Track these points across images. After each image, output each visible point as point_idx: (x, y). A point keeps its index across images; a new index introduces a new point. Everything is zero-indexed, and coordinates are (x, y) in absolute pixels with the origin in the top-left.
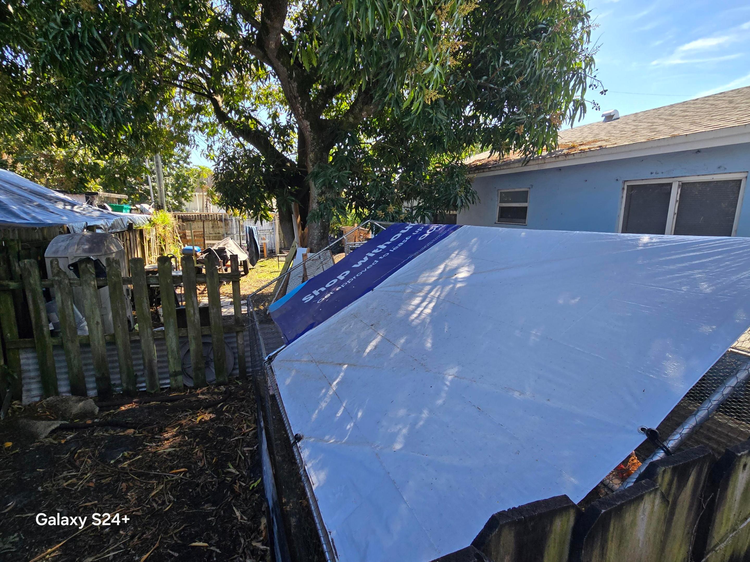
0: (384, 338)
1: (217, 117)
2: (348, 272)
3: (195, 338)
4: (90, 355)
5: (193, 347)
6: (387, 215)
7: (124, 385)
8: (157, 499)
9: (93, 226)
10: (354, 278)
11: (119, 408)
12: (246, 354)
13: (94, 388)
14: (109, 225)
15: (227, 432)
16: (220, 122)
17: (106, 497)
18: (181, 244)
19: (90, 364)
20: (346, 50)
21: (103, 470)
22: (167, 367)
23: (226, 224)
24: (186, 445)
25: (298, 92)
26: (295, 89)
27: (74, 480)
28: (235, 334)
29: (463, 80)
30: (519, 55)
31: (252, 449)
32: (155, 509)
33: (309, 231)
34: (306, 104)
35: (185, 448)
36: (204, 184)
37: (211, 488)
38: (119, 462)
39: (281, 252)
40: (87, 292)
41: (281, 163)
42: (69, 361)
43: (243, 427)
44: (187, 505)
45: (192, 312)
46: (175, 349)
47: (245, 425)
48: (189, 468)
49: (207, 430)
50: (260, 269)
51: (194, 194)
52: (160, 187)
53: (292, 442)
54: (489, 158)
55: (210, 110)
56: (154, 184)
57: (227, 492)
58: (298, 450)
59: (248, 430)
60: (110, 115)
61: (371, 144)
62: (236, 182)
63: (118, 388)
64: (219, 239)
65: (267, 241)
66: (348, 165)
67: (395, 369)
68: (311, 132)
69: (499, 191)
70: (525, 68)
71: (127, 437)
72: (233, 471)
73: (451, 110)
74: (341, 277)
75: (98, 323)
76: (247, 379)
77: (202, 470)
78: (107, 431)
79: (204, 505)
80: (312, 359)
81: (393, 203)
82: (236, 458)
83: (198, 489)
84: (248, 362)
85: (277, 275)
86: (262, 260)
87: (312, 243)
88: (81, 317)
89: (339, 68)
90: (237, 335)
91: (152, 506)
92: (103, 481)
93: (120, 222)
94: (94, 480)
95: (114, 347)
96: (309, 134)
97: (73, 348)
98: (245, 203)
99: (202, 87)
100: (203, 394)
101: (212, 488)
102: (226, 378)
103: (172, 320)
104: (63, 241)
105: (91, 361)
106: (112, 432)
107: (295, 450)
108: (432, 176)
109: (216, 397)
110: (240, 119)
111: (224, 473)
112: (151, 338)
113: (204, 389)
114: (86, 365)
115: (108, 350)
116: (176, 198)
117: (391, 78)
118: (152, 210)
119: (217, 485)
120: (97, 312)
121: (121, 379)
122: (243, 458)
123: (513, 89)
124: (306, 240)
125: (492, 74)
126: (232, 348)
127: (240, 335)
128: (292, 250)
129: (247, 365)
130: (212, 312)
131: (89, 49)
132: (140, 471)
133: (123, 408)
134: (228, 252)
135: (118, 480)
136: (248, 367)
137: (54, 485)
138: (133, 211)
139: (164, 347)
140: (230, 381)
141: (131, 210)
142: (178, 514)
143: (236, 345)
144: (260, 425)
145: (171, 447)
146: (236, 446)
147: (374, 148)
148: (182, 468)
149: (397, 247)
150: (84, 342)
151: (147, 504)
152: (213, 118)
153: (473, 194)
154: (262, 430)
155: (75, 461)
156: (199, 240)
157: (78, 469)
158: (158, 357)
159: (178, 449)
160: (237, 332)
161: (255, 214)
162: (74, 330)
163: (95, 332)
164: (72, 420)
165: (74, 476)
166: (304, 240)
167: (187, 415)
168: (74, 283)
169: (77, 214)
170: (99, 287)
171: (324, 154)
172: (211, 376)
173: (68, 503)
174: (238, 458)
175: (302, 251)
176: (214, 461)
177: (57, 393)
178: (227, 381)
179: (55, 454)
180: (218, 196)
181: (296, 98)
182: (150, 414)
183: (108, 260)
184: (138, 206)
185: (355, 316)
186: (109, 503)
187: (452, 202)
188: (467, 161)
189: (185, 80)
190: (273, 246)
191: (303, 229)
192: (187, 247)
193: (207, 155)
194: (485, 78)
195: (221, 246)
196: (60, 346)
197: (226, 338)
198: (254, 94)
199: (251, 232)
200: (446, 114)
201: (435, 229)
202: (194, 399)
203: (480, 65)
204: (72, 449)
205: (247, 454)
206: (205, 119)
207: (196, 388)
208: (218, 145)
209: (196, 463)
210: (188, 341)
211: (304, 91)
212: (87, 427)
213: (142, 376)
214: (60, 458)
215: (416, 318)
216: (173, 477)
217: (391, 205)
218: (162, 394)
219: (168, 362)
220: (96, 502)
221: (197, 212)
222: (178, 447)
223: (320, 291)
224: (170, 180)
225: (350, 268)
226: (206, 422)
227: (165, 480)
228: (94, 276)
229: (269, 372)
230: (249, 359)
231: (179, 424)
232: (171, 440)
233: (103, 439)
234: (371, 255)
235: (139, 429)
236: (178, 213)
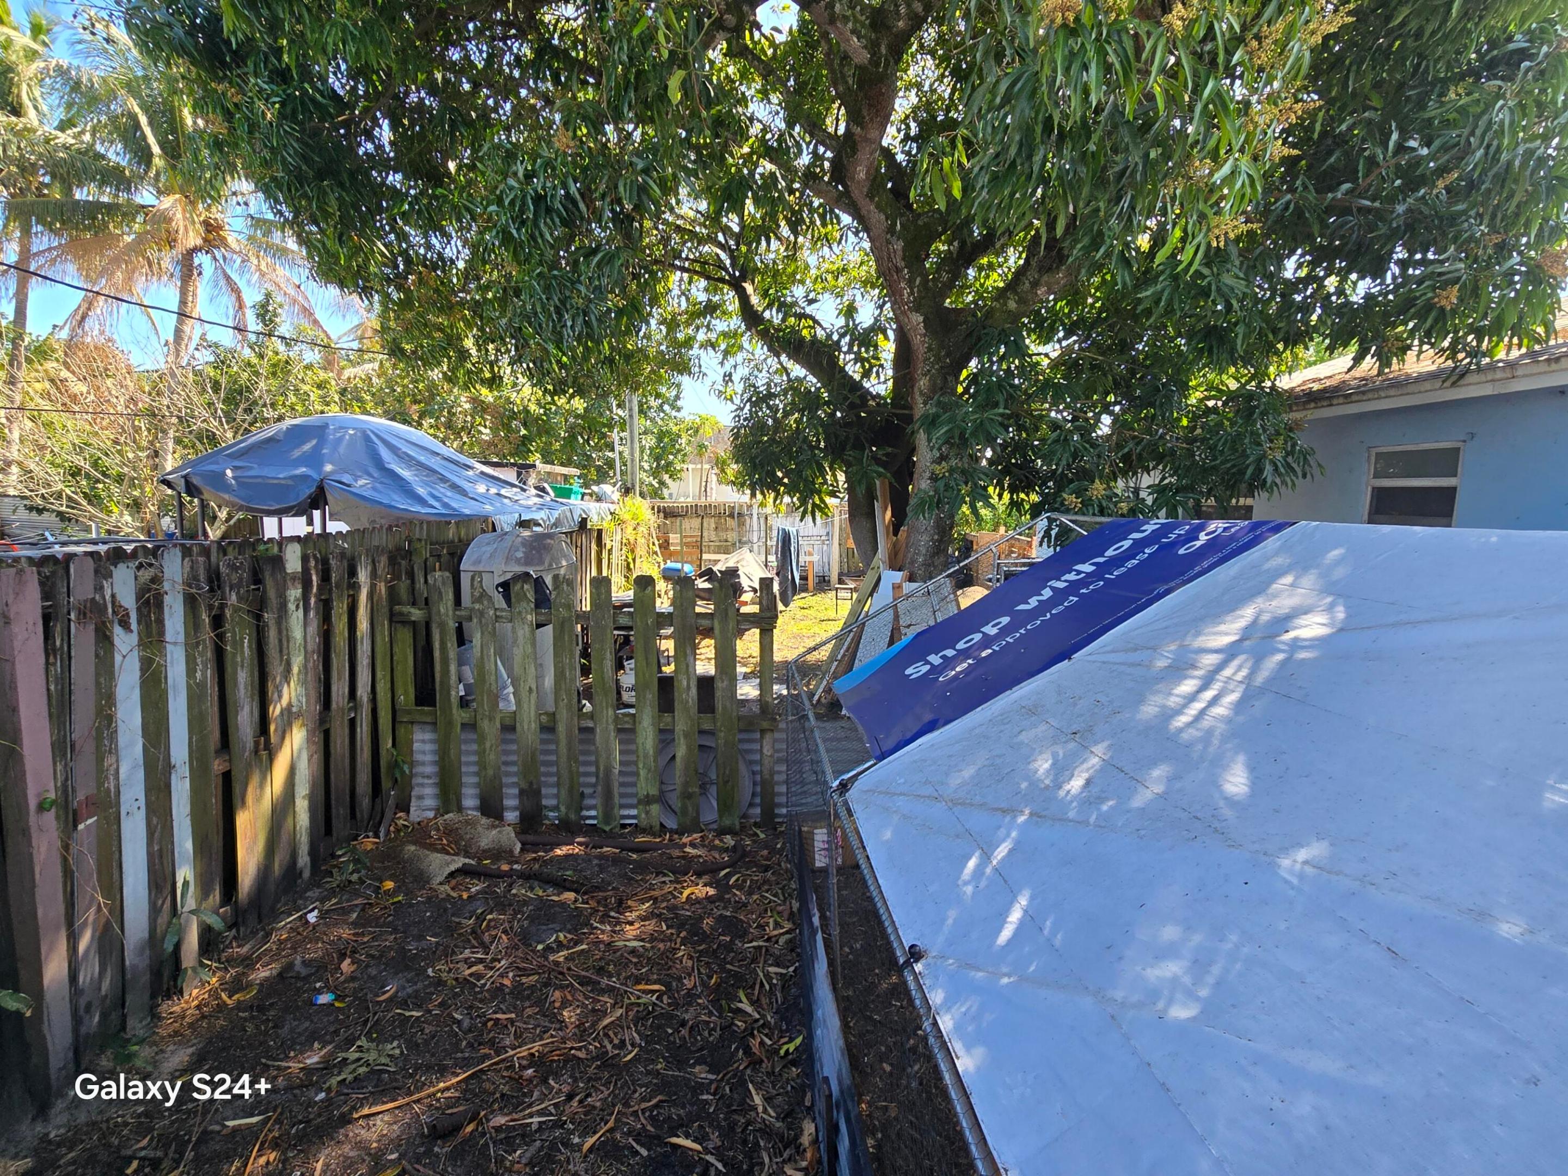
0: (1108, 765)
1: (744, 320)
2: (1005, 620)
3: (686, 735)
4: (514, 747)
5: (681, 751)
6: (1086, 503)
7: (563, 809)
8: (611, 1033)
9: (529, 521)
10: (1022, 631)
11: (552, 849)
12: (776, 778)
13: (515, 809)
14: (553, 521)
15: (736, 928)
16: (748, 328)
17: (529, 1011)
18: (660, 559)
19: (513, 763)
20: (1030, 157)
21: (525, 960)
22: (634, 785)
23: (741, 524)
24: (662, 941)
25: (903, 259)
26: (900, 253)
27: (480, 967)
28: (758, 735)
29: (1289, 196)
30: (1447, 124)
31: (784, 971)
32: (607, 1052)
33: (908, 536)
34: (918, 282)
35: (661, 946)
36: (706, 447)
37: (706, 1033)
38: (548, 949)
39: (841, 581)
40: (520, 633)
41: (858, 401)
42: (481, 753)
43: (767, 924)
44: (664, 1058)
45: (685, 683)
46: (651, 752)
47: (771, 920)
48: (668, 985)
49: (701, 919)
50: (800, 614)
51: (685, 466)
52: (632, 454)
53: (901, 961)
54: (1350, 370)
55: (730, 308)
56: (622, 448)
57: (737, 1049)
58: (916, 979)
59: (776, 932)
60: (580, 321)
61: (1047, 355)
62: (772, 440)
63: (551, 814)
64: (727, 552)
65: (815, 558)
66: (1001, 398)
67: (1143, 832)
68: (925, 335)
69: (1374, 452)
70: (1467, 150)
71: (562, 904)
72: (749, 1009)
73: (1255, 267)
74: (991, 630)
75: (530, 689)
76: (775, 829)
77: (691, 996)
78: (532, 889)
79: (693, 1066)
80: (936, 794)
81: (1100, 478)
82: (754, 984)
83: (684, 1032)
84: (780, 794)
85: (836, 628)
86: (803, 595)
87: (913, 562)
88: (505, 676)
89: (1012, 195)
90: (762, 737)
91: (603, 1046)
92: (524, 980)
93: (569, 514)
94: (511, 975)
95: (550, 737)
96: (920, 341)
97: (490, 729)
98: (786, 480)
99: (720, 266)
100: (693, 845)
101: (710, 1035)
102: (737, 823)
103: (649, 696)
104: (488, 544)
105: (514, 758)
106: (540, 893)
107: (910, 978)
108: (1194, 419)
109: (717, 856)
110: (784, 320)
111: (731, 1010)
112: (612, 727)
113: (695, 836)
114: (506, 763)
115: (543, 742)
116: (655, 473)
117: (1125, 203)
118: (616, 496)
119: (719, 1032)
120: (532, 670)
121: (557, 796)
122: (767, 987)
123: (1426, 204)
124: (900, 556)
125: (1366, 176)
126: (751, 762)
127: (768, 738)
128: (870, 578)
129: (777, 800)
130: (720, 685)
131: (560, 216)
132: (583, 973)
133: (558, 852)
134: (742, 576)
135: (546, 985)
136: (780, 805)
137: (450, 970)
138: (586, 498)
139: (633, 747)
140: (743, 827)
141: (583, 495)
142: (648, 1073)
143: (757, 757)
144: (811, 923)
145: (637, 938)
146: (754, 960)
147: (1055, 364)
148: (655, 983)
149: (1123, 570)
150: (508, 722)
151: (594, 1040)
152: (736, 322)
153: (1305, 456)
154: (814, 933)
155: (483, 933)
156: (690, 553)
157: (486, 950)
158: (621, 763)
159: (648, 945)
160: (763, 732)
161: (803, 502)
162: (495, 698)
163: (525, 706)
164: (480, 859)
165: (481, 961)
166: (896, 554)
167: (664, 882)
168: (501, 617)
169: (506, 501)
170: (539, 626)
171: (949, 378)
172: (710, 814)
173: (471, 1007)
174: (757, 987)
175: (892, 577)
176: (713, 981)
177: (460, 809)
178: (738, 827)
179: (453, 915)
180: (733, 468)
181: (898, 270)
182: (602, 869)
183: (556, 577)
184: (595, 488)
185: (1032, 711)
186: (532, 1021)
187: (1249, 472)
188: (1285, 383)
189: (691, 257)
190: (826, 568)
191: (896, 533)
192: (670, 564)
193: (720, 392)
194: (1346, 186)
195: (731, 564)
196: (470, 726)
197: (740, 741)
198: (814, 272)
199: (786, 539)
200: (1242, 275)
201: (1220, 531)
202: (676, 853)
203: (1332, 160)
204: (479, 911)
205: (775, 981)
206: (720, 325)
207: (681, 833)
208: (742, 371)
209: (680, 979)
210: (674, 740)
211: (915, 255)
212: (501, 875)
213: (592, 796)
214: (459, 923)
215: (1189, 725)
216: (639, 998)
217: (1097, 481)
218: (622, 835)
219: (637, 774)
220: (513, 1016)
221: (690, 500)
222: (649, 942)
223: (943, 657)
224: (650, 441)
225: (1009, 612)
226: (698, 901)
227: (626, 1001)
228: (533, 606)
229: (843, 813)
230: (783, 789)
231: (651, 898)
232: (637, 925)
233: (526, 903)
234: (1061, 585)
235: (585, 893)
236: (658, 502)
